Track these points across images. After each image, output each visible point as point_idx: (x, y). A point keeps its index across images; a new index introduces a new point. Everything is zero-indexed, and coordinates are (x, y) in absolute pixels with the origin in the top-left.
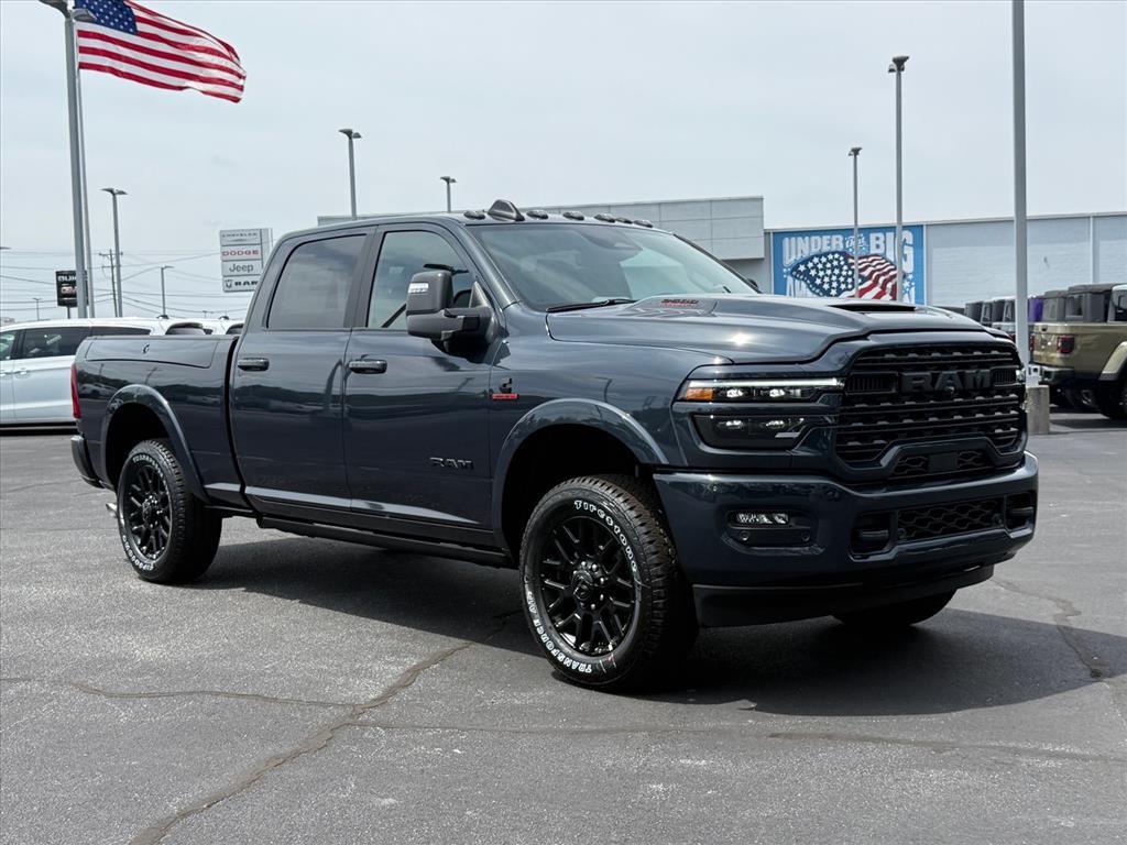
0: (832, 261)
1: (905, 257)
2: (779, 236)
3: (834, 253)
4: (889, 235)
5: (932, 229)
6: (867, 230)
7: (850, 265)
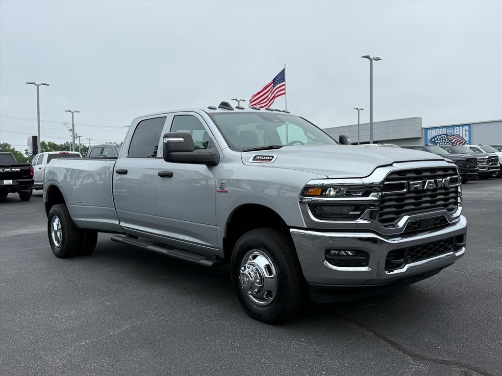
0: (442, 137)
1: (466, 135)
2: (427, 129)
3: (443, 135)
4: (461, 128)
5: (474, 125)
6: (454, 126)
7: (448, 139)
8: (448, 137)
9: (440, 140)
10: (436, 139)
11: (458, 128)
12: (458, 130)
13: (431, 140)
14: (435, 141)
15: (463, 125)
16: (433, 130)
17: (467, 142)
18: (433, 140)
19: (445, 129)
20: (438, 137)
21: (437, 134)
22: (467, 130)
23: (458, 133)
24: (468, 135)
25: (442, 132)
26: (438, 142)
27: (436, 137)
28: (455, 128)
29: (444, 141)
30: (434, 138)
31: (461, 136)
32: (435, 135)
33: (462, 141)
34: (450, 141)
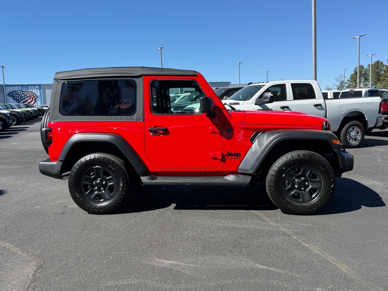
0: (19, 93)
1: (37, 92)
3: (19, 91)
4: (33, 87)
5: (43, 86)
6: (27, 86)
7: (23, 94)
8: (24, 93)
9: (17, 94)
10: (13, 93)
11: (31, 87)
12: (31, 88)
13: (9, 94)
14: (13, 95)
15: (35, 85)
16: (10, 87)
17: (39, 97)
18: (11, 94)
19: (21, 87)
20: (15, 92)
21: (14, 90)
22: (38, 88)
23: (31, 90)
24: (39, 92)
25: (18, 89)
26: (15, 96)
27: (13, 92)
28: (29, 87)
29: (20, 95)
30: (12, 93)
31: (34, 92)
32: (12, 90)
33: (34, 96)
34: (25, 95)
